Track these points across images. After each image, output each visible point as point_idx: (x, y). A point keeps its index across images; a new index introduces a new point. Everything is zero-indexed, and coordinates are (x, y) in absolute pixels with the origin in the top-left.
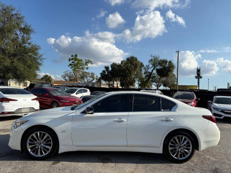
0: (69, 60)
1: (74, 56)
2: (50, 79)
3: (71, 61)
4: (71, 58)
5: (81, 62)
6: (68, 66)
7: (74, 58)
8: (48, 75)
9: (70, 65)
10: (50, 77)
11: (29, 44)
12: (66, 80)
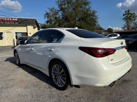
0: (124, 16)
1: (127, 11)
2: (112, 30)
3: (125, 16)
4: (125, 13)
5: (134, 15)
6: (123, 20)
7: (127, 13)
8: (110, 28)
9: (124, 18)
10: (112, 29)
11: (90, 11)
12: (125, 30)
